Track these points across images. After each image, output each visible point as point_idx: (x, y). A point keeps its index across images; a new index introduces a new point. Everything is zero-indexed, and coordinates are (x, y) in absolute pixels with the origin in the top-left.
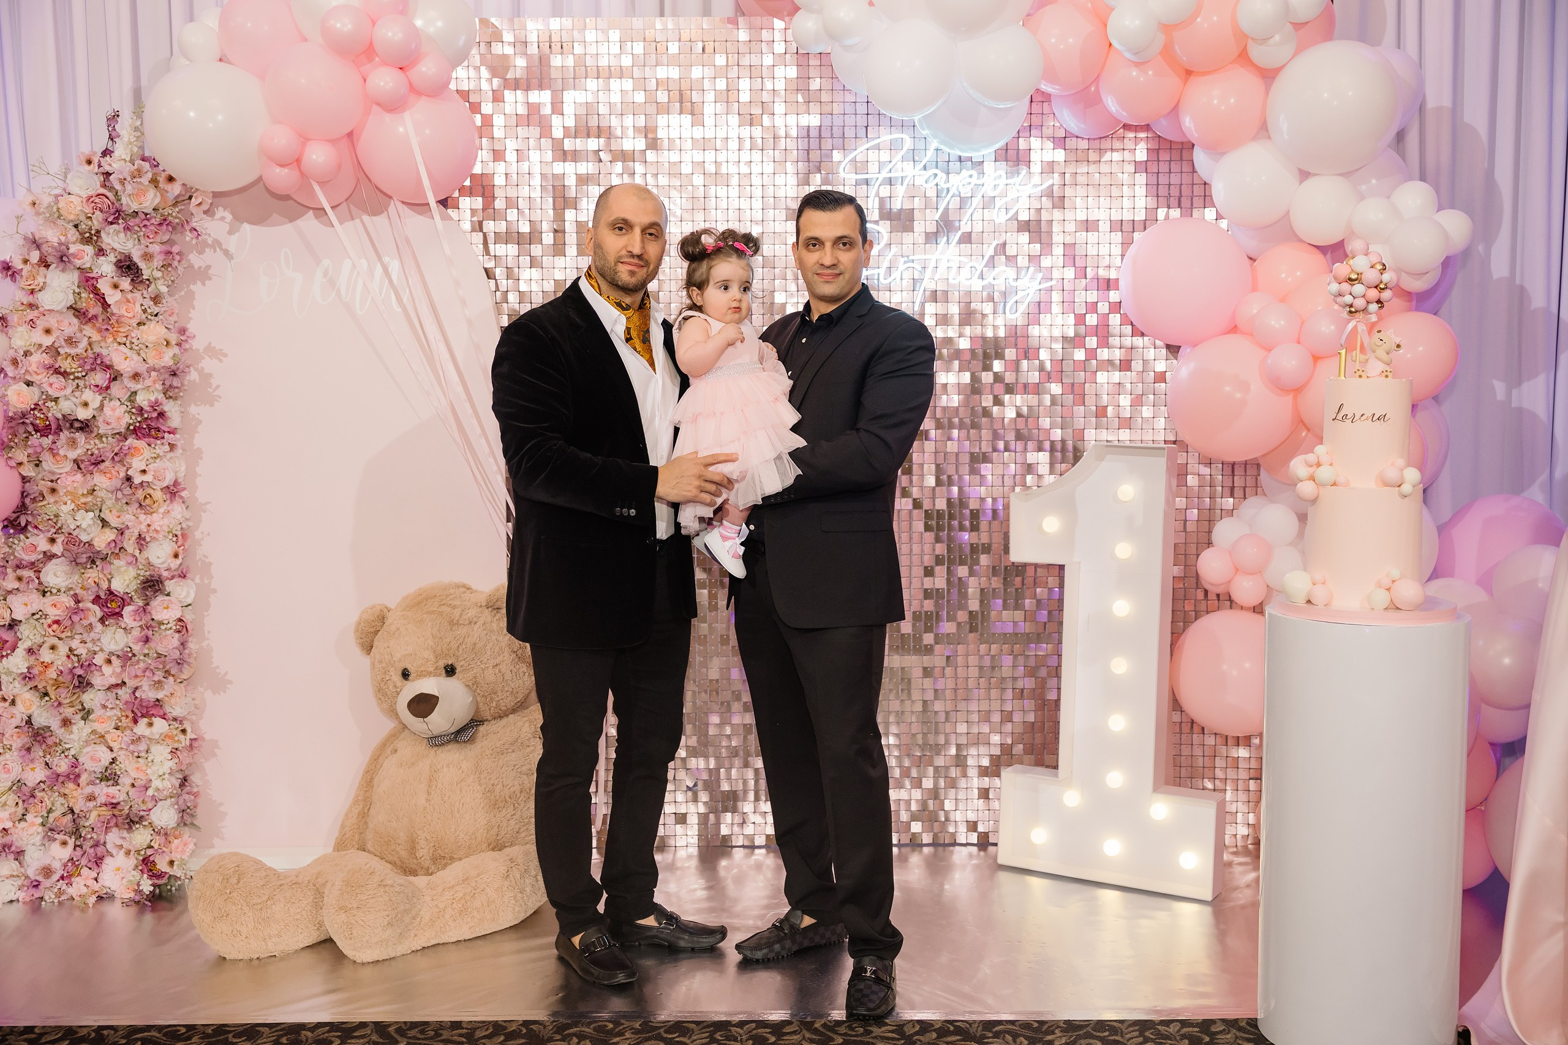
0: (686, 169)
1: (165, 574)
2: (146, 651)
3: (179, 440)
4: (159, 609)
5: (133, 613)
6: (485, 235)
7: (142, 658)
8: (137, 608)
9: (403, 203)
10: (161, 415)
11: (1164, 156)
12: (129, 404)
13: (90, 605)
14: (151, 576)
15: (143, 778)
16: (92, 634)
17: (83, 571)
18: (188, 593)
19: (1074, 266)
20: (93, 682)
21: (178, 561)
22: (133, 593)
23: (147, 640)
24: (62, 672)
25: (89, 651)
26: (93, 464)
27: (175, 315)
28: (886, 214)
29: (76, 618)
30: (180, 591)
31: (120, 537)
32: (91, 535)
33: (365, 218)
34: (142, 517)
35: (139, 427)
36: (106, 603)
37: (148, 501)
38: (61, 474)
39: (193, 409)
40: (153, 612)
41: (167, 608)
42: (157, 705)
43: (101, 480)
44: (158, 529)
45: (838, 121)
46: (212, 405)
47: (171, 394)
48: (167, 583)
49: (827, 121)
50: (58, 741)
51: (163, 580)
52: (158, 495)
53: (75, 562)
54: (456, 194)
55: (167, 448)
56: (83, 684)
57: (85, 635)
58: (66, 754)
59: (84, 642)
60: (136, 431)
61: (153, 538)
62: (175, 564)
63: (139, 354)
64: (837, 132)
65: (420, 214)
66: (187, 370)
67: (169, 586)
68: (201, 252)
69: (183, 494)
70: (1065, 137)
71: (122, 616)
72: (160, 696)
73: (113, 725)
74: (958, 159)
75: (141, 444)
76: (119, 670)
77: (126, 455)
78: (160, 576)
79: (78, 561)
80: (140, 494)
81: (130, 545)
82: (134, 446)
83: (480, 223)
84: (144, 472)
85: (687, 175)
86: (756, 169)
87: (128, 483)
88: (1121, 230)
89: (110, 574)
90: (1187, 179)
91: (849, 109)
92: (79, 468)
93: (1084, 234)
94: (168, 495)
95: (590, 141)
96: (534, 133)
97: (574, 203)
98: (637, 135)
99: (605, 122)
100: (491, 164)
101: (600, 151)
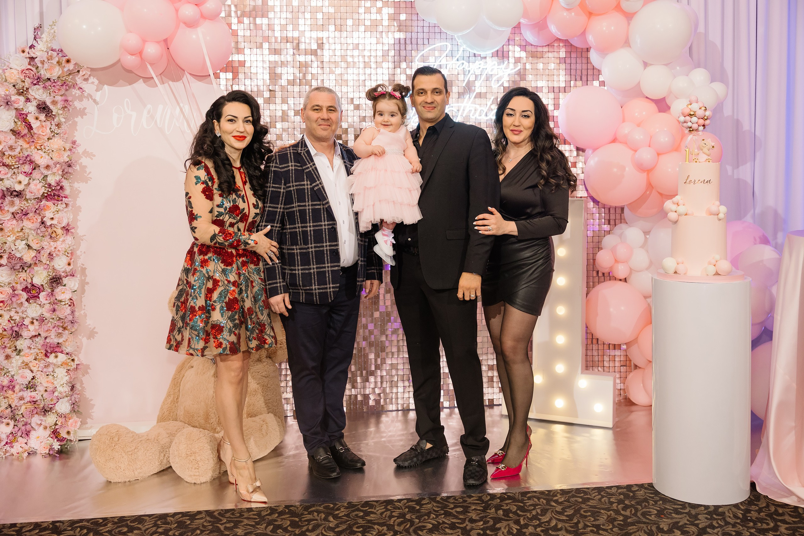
0: (338, 59)
1: (63, 274)
2: (54, 317)
3: (70, 201)
4: (60, 293)
5: (45, 296)
7: (51, 320)
8: (48, 293)
9: (190, 74)
10: (62, 188)
11: (574, 55)
12: (44, 182)
13: (21, 292)
14: (56, 275)
15: (51, 387)
16: (22, 308)
17: (17, 273)
18: (75, 285)
20: (23, 334)
21: (71, 267)
22: (46, 285)
23: (54, 310)
24: (5, 330)
25: (20, 318)
26: (24, 215)
27: (67, 134)
29: (14, 299)
30: (71, 283)
31: (38, 255)
32: (22, 254)
33: (171, 83)
34: (52, 243)
35: (49, 195)
36: (30, 291)
37: (54, 235)
38: (5, 220)
39: (76, 185)
40: (56, 295)
41: (64, 293)
42: (58, 346)
43: (27, 224)
44: (60, 249)
45: (414, 36)
46: (87, 183)
47: (65, 177)
48: (64, 279)
49: (409, 36)
50: (2, 368)
51: (62, 277)
52: (59, 231)
53: (13, 268)
54: (219, 71)
55: (65, 205)
56: (18, 335)
57: (18, 309)
58: (8, 375)
59: (17, 312)
60: (47, 197)
61: (57, 255)
62: (68, 269)
63: (48, 155)
64: (414, 41)
65: (200, 81)
66: (75, 164)
67: (65, 281)
68: (81, 100)
69: (72, 230)
70: (526, 45)
71: (39, 298)
72: (60, 341)
73: (34, 358)
74: (474, 55)
75: (50, 204)
76: (37, 327)
77: (42, 210)
78: (60, 275)
79: (15, 268)
80: (49, 230)
81: (44, 258)
82: (47, 204)
83: (231, 86)
84: (52, 219)
85: (338, 62)
87: (43, 225)
88: (554, 91)
89: (32, 275)
90: (584, 67)
91: (420, 30)
92: (14, 217)
94: (65, 232)
95: (288, 44)
96: (259, 40)
97: (280, 76)
98: (313, 41)
99: (296, 34)
100: (237, 55)
101: (294, 49)
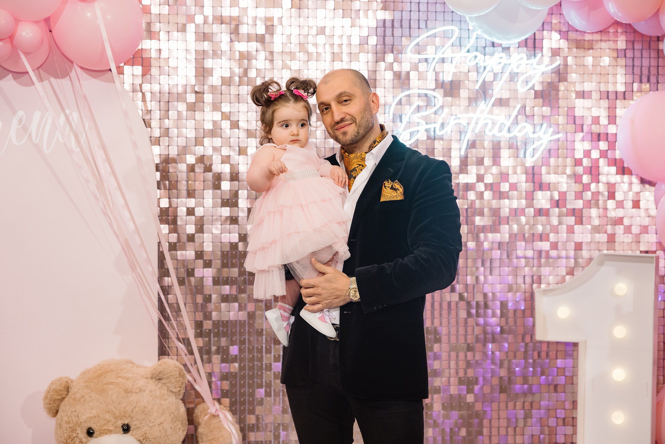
0: (294, 48)
6: (143, 94)
9: (82, 68)
11: (638, 46)
19: (575, 123)
28: (440, 85)
33: (52, 80)
45: (406, 15)
49: (398, 15)
54: (122, 64)
64: (406, 24)
65: (95, 77)
70: (568, 31)
74: (491, 44)
83: (141, 85)
85: (295, 53)
86: (345, 49)
88: (608, 98)
90: (654, 62)
91: (414, 7)
93: (582, 100)
95: (223, 26)
96: (182, 20)
97: (210, 72)
98: (258, 22)
99: (235, 12)
100: (148, 41)
101: (231, 34)
